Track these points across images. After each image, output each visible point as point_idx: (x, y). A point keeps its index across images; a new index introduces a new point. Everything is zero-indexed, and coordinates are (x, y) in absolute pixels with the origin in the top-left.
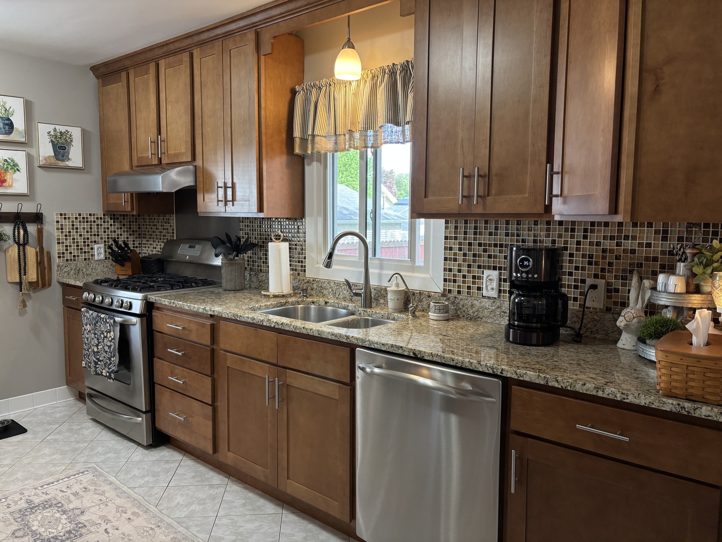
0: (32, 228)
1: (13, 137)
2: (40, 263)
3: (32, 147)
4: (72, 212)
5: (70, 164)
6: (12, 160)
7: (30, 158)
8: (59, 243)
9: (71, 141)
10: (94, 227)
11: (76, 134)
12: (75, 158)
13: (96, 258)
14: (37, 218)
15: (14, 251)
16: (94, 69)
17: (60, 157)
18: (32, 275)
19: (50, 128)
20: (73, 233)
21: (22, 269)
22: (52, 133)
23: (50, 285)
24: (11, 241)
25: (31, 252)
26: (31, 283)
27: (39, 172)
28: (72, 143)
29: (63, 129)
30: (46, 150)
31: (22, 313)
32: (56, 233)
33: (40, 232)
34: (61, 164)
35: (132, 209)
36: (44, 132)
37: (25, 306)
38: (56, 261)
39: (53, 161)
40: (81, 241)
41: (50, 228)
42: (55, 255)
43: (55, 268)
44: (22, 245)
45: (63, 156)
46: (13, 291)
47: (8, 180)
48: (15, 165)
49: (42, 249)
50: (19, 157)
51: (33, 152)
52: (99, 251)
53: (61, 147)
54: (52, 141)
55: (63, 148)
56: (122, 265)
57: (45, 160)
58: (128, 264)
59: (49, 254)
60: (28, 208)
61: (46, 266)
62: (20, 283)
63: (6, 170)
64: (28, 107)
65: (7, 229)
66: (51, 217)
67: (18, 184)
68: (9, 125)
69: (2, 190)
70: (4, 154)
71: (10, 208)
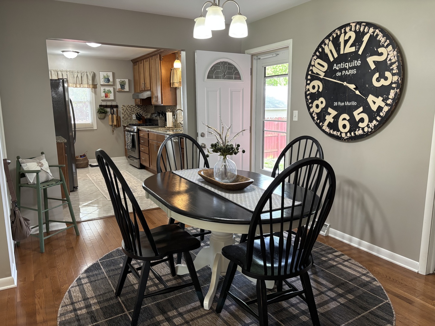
0: (115, 109)
1: (110, 83)
2: (117, 120)
3: (115, 86)
4: (126, 105)
5: (125, 90)
6: (110, 90)
7: (114, 89)
8: (122, 114)
9: (125, 83)
10: (133, 109)
11: (127, 81)
12: (127, 88)
13: (133, 119)
14: (117, 107)
15: (110, 116)
16: (132, 61)
17: (122, 88)
18: (115, 123)
19: (120, 80)
20: (127, 111)
21: (113, 121)
23: (120, 126)
24: (110, 113)
25: (115, 116)
26: (115, 125)
27: (117, 93)
29: (123, 80)
30: (118, 87)
31: (113, 134)
32: (122, 111)
33: (117, 110)
34: (123, 90)
35: (141, 104)
36: (118, 81)
37: (113, 132)
38: (122, 119)
39: (121, 90)
40: (129, 113)
41: (120, 109)
42: (122, 117)
43: (122, 121)
44: (112, 114)
46: (110, 127)
47: (109, 96)
48: (111, 91)
49: (118, 115)
50: (111, 89)
51: (115, 87)
52: (134, 117)
53: (123, 85)
54: (120, 84)
56: (140, 121)
57: (118, 89)
58: (141, 121)
59: (120, 117)
60: (114, 103)
61: (119, 120)
62: (112, 125)
63: (108, 93)
64: (114, 74)
65: (108, 110)
66: (120, 106)
67: (111, 97)
68: (108, 80)
69: (107, 99)
70: (107, 88)
71: (109, 103)
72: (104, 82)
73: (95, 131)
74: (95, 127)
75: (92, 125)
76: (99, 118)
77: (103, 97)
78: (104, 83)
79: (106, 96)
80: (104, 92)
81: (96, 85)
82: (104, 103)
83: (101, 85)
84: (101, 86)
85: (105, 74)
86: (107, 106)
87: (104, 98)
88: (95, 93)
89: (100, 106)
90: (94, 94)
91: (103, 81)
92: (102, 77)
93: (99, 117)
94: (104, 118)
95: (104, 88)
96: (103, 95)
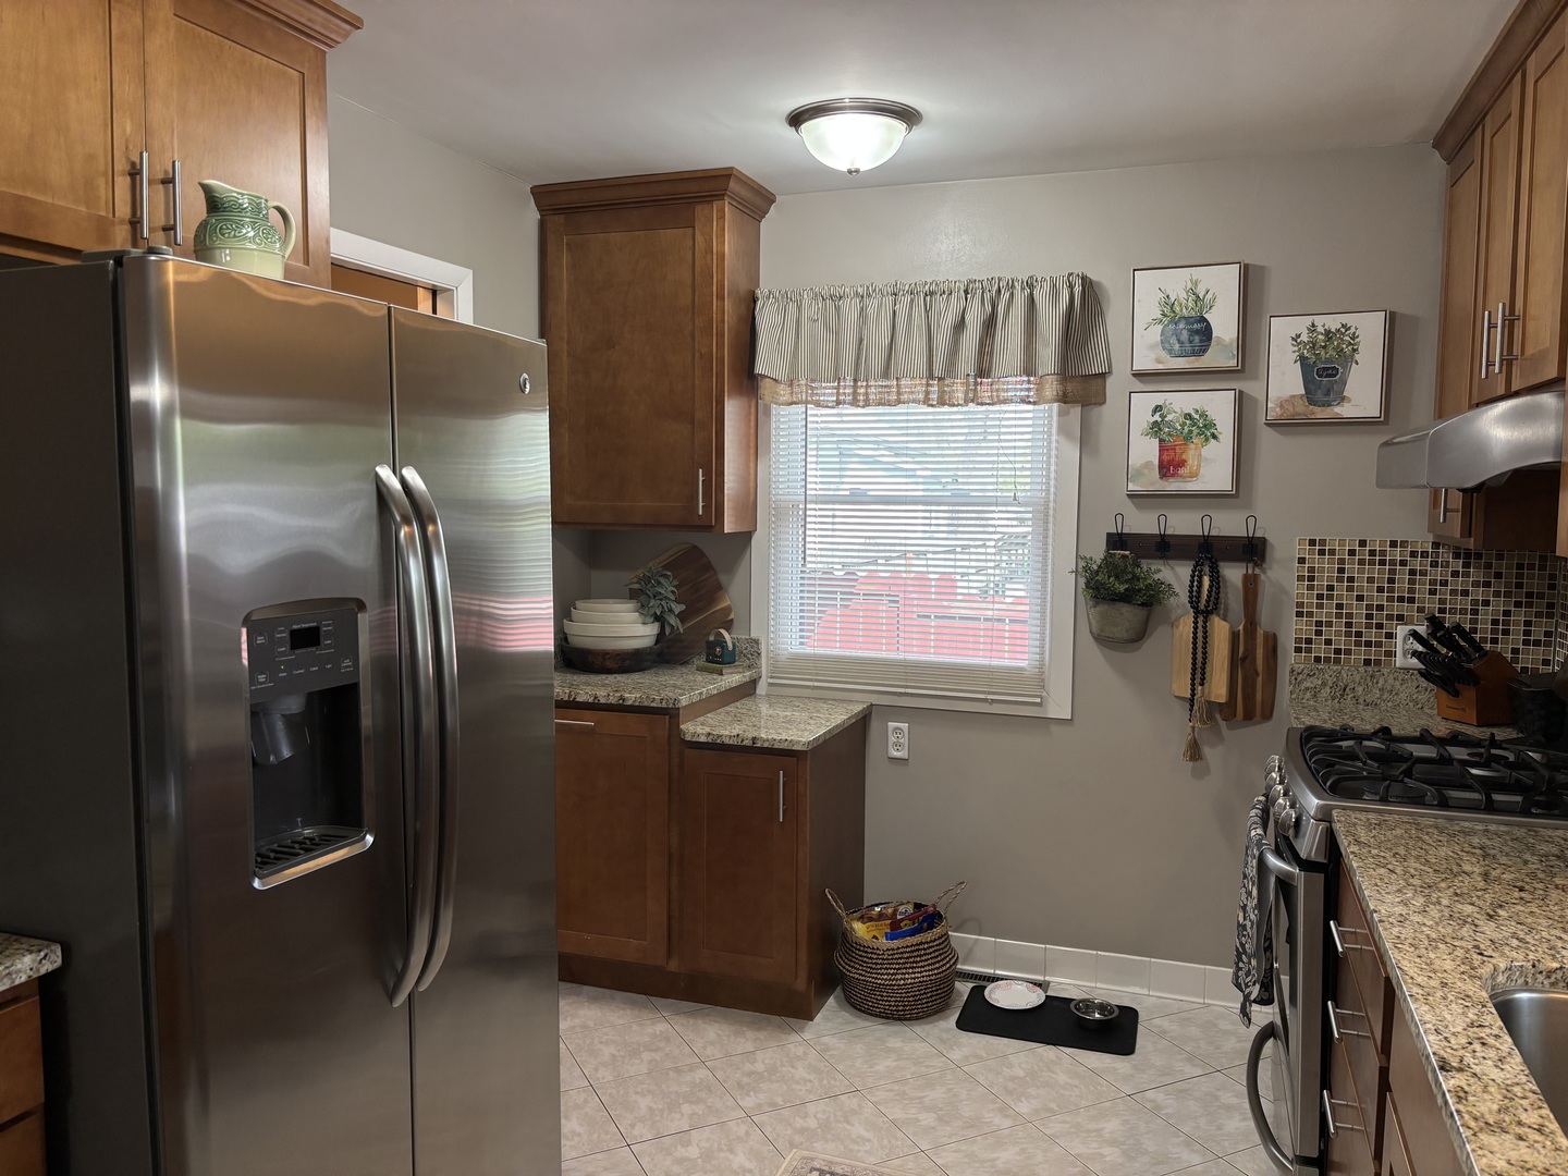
0: (1233, 574)
1: (1211, 359)
2: (1244, 659)
3: (1255, 377)
4: (1341, 535)
5: (1345, 411)
6: (1203, 415)
7: (1244, 406)
8: (1299, 614)
9: (1354, 350)
10: (1403, 576)
11: (1370, 329)
12: (1362, 393)
13: (1399, 661)
14: (1253, 550)
15: (1186, 626)
16: (1438, 141)
17: (1319, 396)
19: (1300, 325)
20: (1341, 590)
22: (1304, 338)
23: (1269, 716)
24: (1184, 600)
27: (1268, 441)
28: (1357, 357)
29: (1333, 322)
30: (1284, 380)
32: (1296, 590)
33: (1251, 585)
34: (1321, 413)
35: (1472, 529)
36: (1284, 335)
37: (1198, 756)
38: (1289, 659)
39: (1302, 407)
40: (1359, 613)
41: (1282, 576)
42: (1287, 643)
44: (1205, 610)
45: (1328, 393)
47: (1190, 462)
48: (1210, 425)
49: (1252, 625)
50: (1219, 406)
51: (1252, 388)
53: (1324, 370)
54: (1302, 359)
55: (1330, 372)
56: (1456, 694)
57: (1281, 406)
58: (1473, 693)
59: (1270, 638)
60: (1228, 524)
61: (1260, 668)
62: (1192, 700)
63: (1188, 438)
64: (1250, 284)
65: (1176, 576)
66: (1286, 548)
67: (1212, 467)
68: (1202, 333)
69: (1172, 486)
70: (1182, 402)
71: (1184, 523)
72: (1164, 354)
73: (1054, 728)
74: (1059, 706)
75: (1040, 680)
76: (1101, 639)
77: (1139, 473)
78: (1158, 361)
79: (1169, 465)
80: (1156, 429)
81: (1103, 376)
82: (1143, 523)
83: (1139, 375)
84: (1138, 386)
85: (1176, 284)
86: (1164, 547)
87: (1152, 482)
88: (1087, 441)
89: (1117, 541)
90: (1074, 453)
91: (1152, 347)
92: (1148, 308)
93: (1094, 630)
94: (1139, 636)
95: (1158, 399)
96: (1145, 451)
